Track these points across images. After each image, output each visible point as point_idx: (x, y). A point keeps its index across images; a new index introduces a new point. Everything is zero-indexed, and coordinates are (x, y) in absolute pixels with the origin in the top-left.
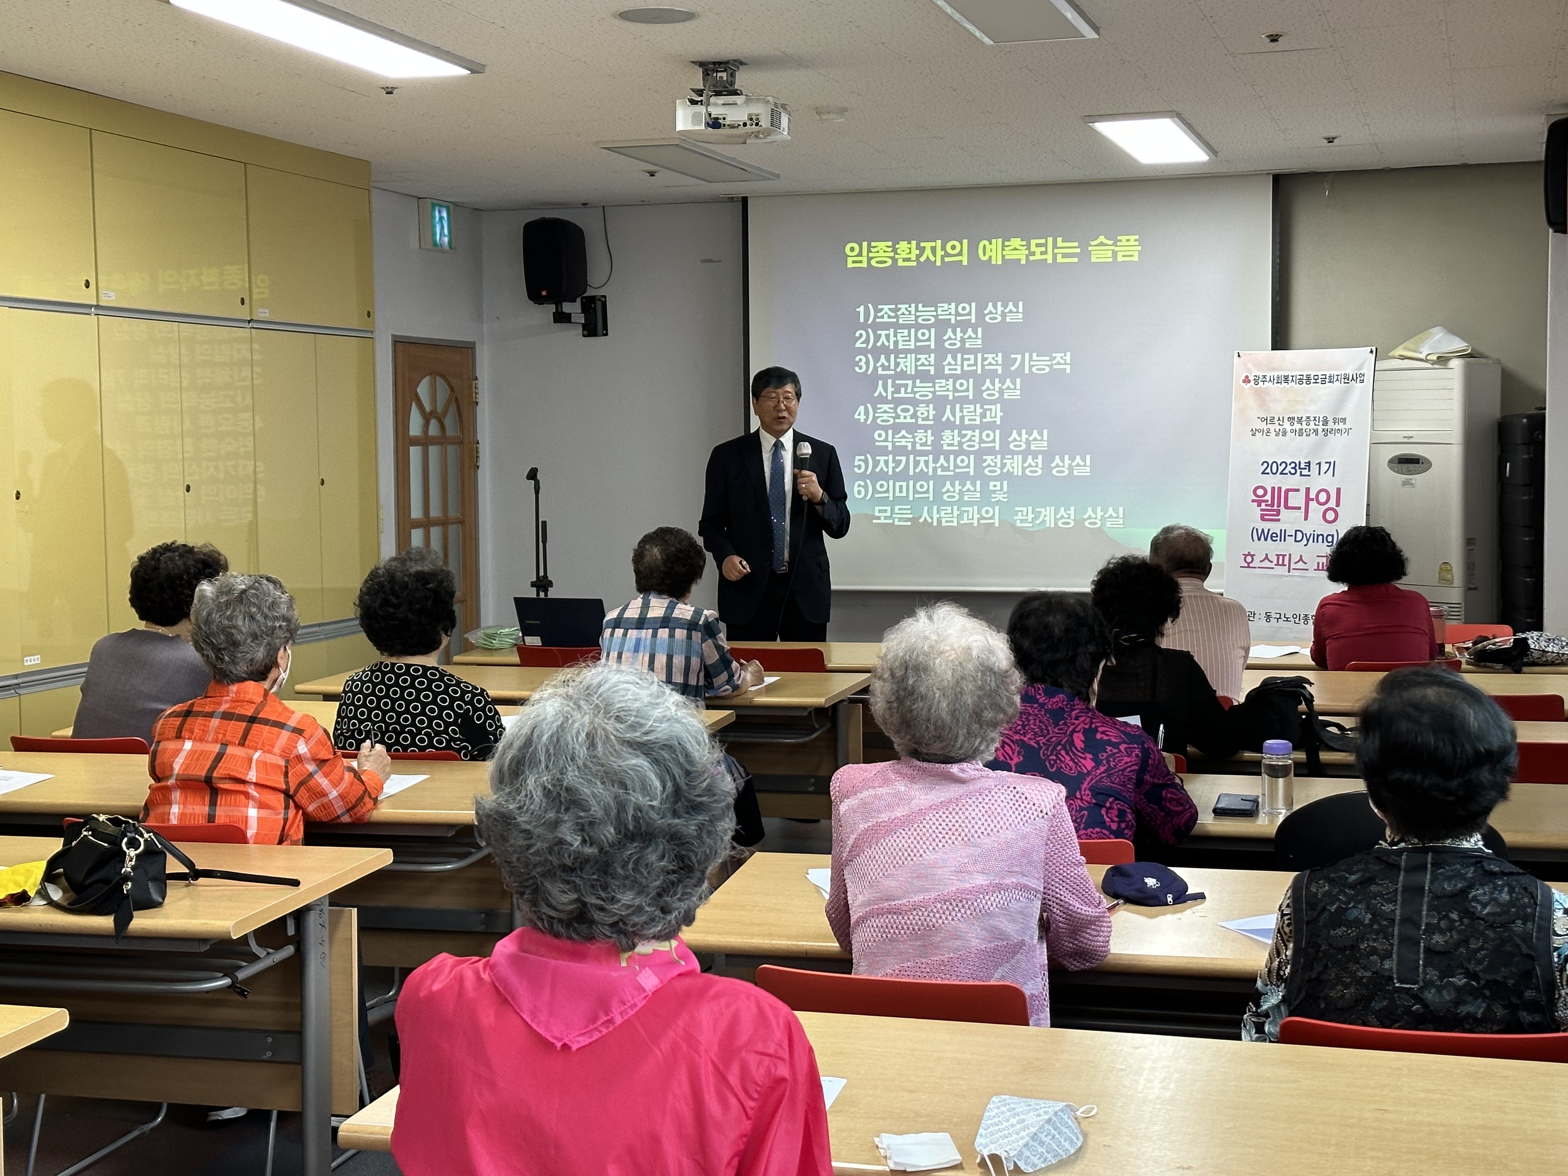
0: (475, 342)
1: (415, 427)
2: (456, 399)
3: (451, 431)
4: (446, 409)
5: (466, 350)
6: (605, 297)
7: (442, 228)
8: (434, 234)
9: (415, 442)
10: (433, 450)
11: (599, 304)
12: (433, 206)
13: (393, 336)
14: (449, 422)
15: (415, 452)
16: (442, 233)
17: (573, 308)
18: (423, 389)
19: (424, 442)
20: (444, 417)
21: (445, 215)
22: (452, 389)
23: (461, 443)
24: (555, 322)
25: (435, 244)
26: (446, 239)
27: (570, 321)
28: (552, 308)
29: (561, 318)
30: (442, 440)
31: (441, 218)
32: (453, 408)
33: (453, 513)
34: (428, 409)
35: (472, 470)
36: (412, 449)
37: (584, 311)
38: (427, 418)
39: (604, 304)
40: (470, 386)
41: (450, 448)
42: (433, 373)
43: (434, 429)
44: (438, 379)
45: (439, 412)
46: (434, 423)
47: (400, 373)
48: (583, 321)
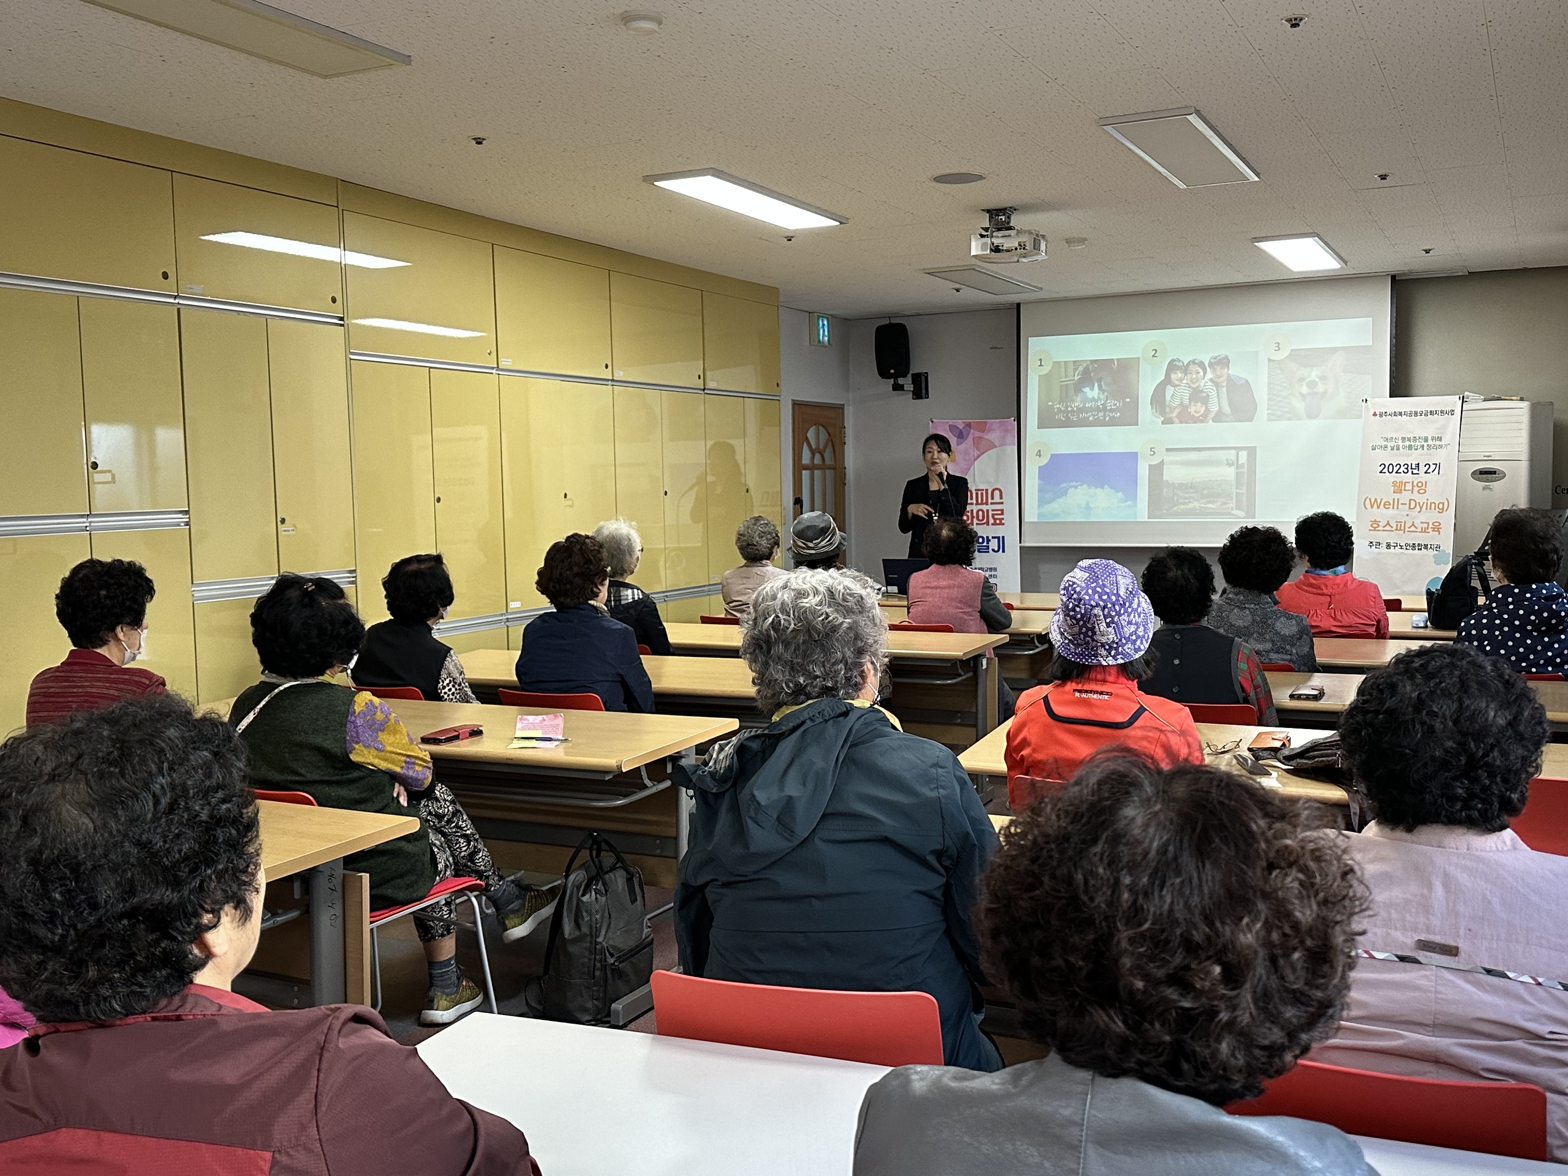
0: (844, 404)
1: (806, 459)
2: (832, 440)
3: (829, 460)
4: (826, 447)
5: (838, 409)
6: (926, 373)
7: (824, 331)
8: (819, 335)
9: (806, 468)
10: (817, 473)
11: (923, 378)
12: (819, 317)
13: (793, 400)
14: (828, 455)
15: (805, 474)
16: (824, 334)
17: (906, 381)
18: (811, 434)
19: (811, 468)
20: (824, 451)
21: (826, 323)
22: (829, 434)
23: (834, 469)
24: (894, 390)
25: (819, 341)
26: (826, 339)
27: (903, 390)
28: (892, 381)
29: (897, 387)
30: (823, 467)
31: (823, 325)
32: (830, 446)
34: (814, 447)
35: (842, 486)
36: (804, 472)
37: (913, 383)
38: (813, 452)
39: (927, 378)
40: (840, 432)
41: (828, 472)
42: (817, 424)
43: (818, 460)
44: (821, 428)
45: (821, 447)
46: (818, 457)
47: (796, 423)
48: (912, 389)
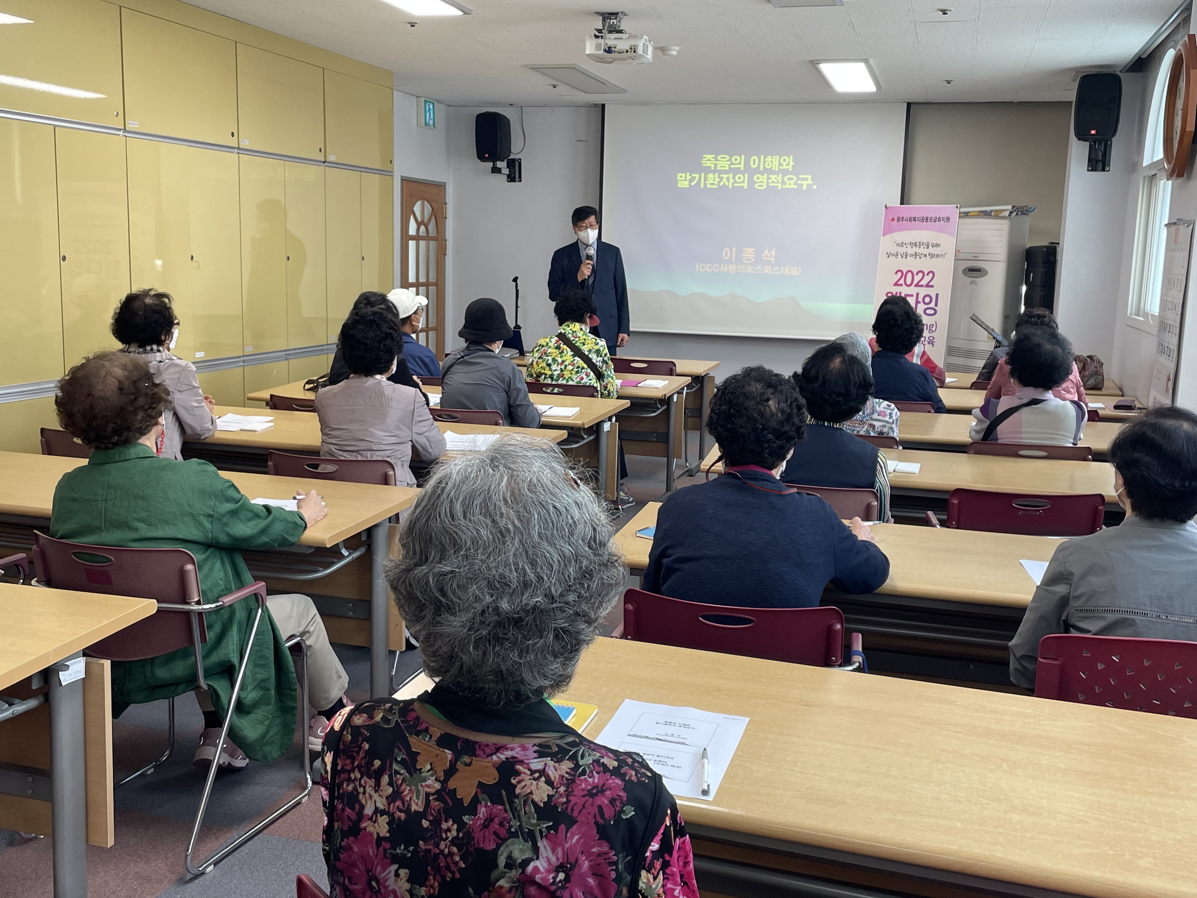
0: (445, 183)
1: (412, 231)
2: (435, 215)
3: (432, 233)
4: (429, 220)
5: (441, 187)
6: (520, 159)
7: (430, 114)
8: (426, 117)
9: (412, 238)
10: (422, 243)
11: (517, 164)
12: (426, 101)
13: (402, 176)
14: (432, 227)
16: (430, 117)
17: (502, 165)
18: (417, 208)
19: (417, 238)
20: (428, 224)
21: (431, 107)
22: (433, 209)
23: (437, 240)
24: (492, 172)
25: (426, 124)
26: (432, 122)
27: (500, 173)
28: (491, 164)
29: (496, 170)
30: (427, 238)
33: (432, 280)
34: (419, 219)
35: (443, 258)
36: (411, 242)
37: (508, 167)
38: (419, 224)
39: (520, 164)
40: (442, 208)
41: (431, 243)
42: (423, 199)
43: (423, 231)
44: (425, 202)
45: (426, 221)
46: (422, 228)
47: (405, 198)
48: (508, 173)
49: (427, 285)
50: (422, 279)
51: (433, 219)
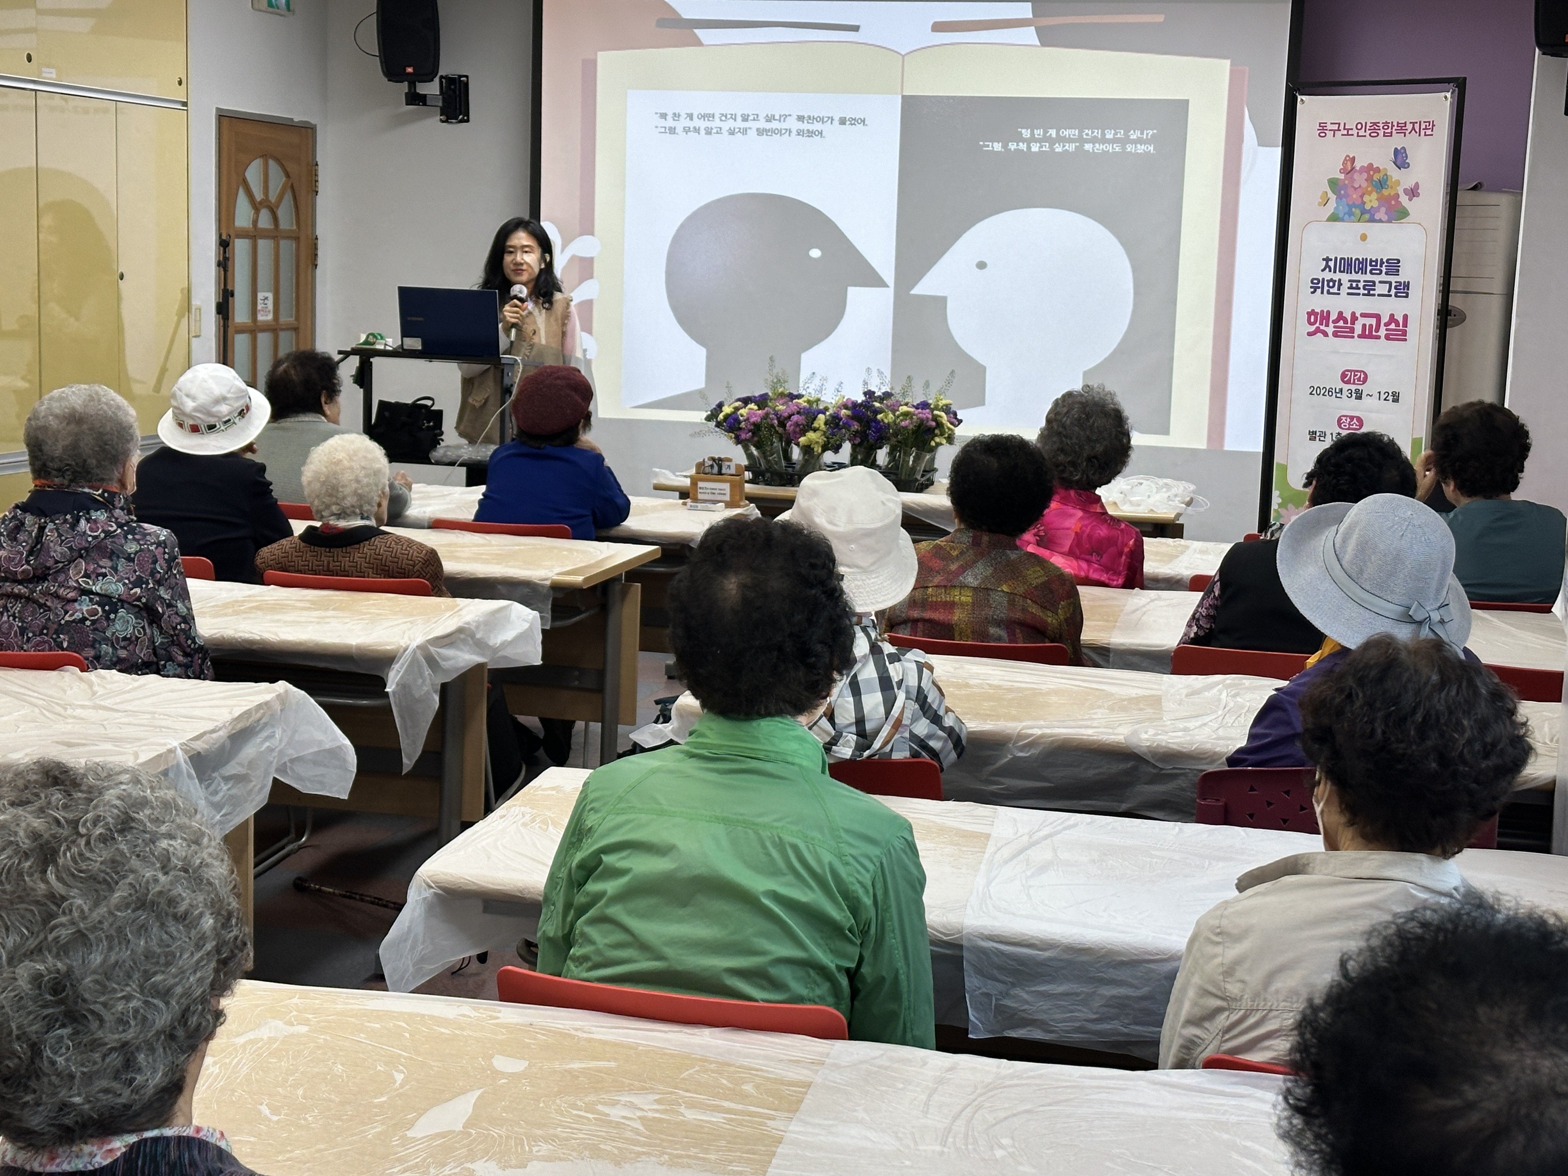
0: (315, 124)
1: (242, 217)
2: (292, 187)
3: (285, 223)
4: (280, 198)
5: (305, 131)
6: (467, 77)
9: (242, 234)
10: (264, 245)
11: (460, 86)
13: (218, 109)
14: (285, 213)
15: (241, 245)
17: (431, 89)
18: (253, 173)
19: (253, 235)
20: (277, 207)
22: (288, 175)
23: (297, 239)
24: (407, 103)
25: (270, 4)
27: (425, 104)
28: (404, 87)
29: (415, 99)
30: (275, 234)
32: (288, 197)
33: (286, 318)
34: (259, 196)
35: (310, 271)
36: (238, 242)
37: (443, 93)
38: (256, 207)
39: (467, 85)
40: (309, 172)
41: (283, 243)
42: (265, 156)
43: (265, 221)
44: (272, 163)
45: (273, 198)
46: (264, 215)
47: (224, 154)
48: (440, 104)
49: (274, 329)
50: (265, 316)
51: (288, 196)
